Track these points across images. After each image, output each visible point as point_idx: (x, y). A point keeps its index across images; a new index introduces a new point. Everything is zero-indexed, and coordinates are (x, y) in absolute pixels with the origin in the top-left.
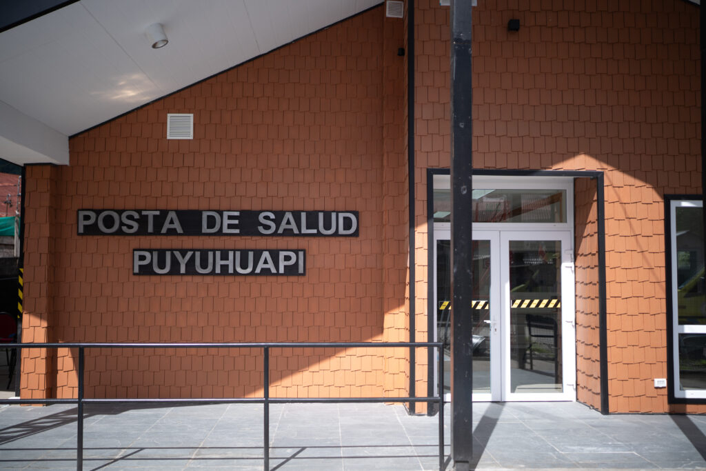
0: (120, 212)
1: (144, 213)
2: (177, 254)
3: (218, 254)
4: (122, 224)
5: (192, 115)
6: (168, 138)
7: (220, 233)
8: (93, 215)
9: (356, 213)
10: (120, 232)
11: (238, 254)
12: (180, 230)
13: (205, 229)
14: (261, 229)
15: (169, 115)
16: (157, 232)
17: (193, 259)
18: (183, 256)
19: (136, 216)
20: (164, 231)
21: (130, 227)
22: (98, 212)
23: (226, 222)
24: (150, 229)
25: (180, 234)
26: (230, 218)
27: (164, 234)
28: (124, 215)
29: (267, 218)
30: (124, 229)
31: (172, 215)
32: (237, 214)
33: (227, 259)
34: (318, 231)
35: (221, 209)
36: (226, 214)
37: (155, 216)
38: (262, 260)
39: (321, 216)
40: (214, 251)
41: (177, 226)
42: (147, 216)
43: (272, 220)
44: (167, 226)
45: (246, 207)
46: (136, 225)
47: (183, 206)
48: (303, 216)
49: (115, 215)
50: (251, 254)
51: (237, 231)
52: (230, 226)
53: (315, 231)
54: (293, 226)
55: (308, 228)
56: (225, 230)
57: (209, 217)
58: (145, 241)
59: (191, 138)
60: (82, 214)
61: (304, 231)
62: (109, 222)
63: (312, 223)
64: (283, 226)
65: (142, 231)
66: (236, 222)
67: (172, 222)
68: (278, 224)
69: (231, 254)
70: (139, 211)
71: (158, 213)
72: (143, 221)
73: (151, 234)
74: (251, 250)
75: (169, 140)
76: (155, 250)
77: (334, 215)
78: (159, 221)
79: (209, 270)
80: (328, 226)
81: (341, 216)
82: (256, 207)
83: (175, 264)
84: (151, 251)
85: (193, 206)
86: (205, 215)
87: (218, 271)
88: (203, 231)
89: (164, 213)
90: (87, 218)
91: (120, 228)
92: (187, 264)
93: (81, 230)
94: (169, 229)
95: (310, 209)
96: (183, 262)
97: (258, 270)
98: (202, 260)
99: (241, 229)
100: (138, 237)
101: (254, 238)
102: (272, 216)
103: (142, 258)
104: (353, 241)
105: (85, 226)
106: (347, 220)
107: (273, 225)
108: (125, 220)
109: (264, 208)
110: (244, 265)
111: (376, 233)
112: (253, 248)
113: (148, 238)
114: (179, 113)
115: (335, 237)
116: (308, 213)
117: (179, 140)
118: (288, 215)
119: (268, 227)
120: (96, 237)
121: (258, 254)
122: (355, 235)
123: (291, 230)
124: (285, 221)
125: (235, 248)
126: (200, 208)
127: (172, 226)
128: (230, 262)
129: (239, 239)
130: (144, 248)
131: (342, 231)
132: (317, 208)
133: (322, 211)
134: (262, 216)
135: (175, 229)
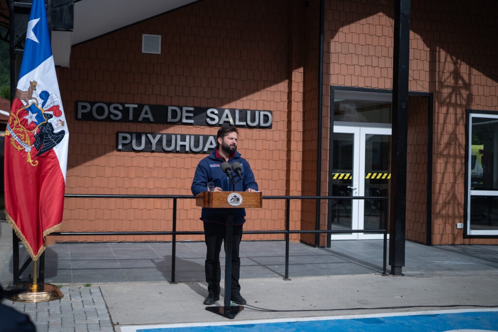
0: (109, 105)
1: (127, 105)
2: (150, 136)
3: (179, 137)
4: (110, 113)
5: (160, 36)
6: (143, 51)
7: (180, 123)
8: (89, 106)
9: (271, 112)
10: (108, 119)
11: (193, 137)
12: (152, 119)
13: (170, 119)
14: (208, 120)
15: (144, 35)
16: (136, 120)
17: (160, 141)
18: (154, 138)
19: (121, 108)
20: (140, 119)
21: (116, 115)
22: (92, 104)
23: (185, 114)
24: (131, 117)
25: (152, 123)
26: (187, 111)
27: (140, 122)
28: (112, 107)
29: (213, 113)
30: (112, 117)
31: (146, 108)
32: (192, 109)
33: (185, 141)
34: (247, 123)
35: (180, 105)
36: (185, 109)
37: (134, 108)
38: (209, 142)
39: (249, 113)
40: (176, 135)
41: (150, 116)
42: (128, 108)
43: (216, 114)
44: (143, 115)
45: (197, 105)
46: (120, 114)
47: (153, 102)
48: (237, 112)
49: (105, 106)
50: (201, 138)
51: (192, 121)
52: (187, 118)
53: (244, 123)
54: (231, 121)
55: (240, 121)
56: (184, 121)
57: (173, 110)
58: (124, 126)
59: (160, 53)
60: (80, 105)
61: (238, 123)
62: (100, 111)
63: (243, 118)
64: (224, 118)
65: (125, 119)
66: (192, 115)
67: (146, 113)
68: (220, 118)
69: (188, 138)
70: (123, 105)
71: (136, 106)
72: (125, 111)
73: (130, 121)
75: (143, 53)
76: (134, 133)
77: (257, 113)
78: (137, 112)
79: (173, 147)
80: (253, 120)
81: (262, 113)
82: (204, 105)
83: (148, 142)
84: (131, 134)
85: (160, 102)
86: (170, 108)
87: (178, 149)
88: (168, 121)
89: (141, 107)
90: (84, 107)
91: (108, 116)
92: (156, 144)
93: (80, 116)
94: (144, 118)
95: (241, 108)
96: (154, 142)
97: (206, 150)
98: (167, 141)
99: (194, 120)
100: (119, 123)
101: (202, 127)
102: (216, 112)
103: (125, 138)
104: (268, 131)
105: (82, 114)
106: (266, 116)
107: (216, 118)
108: (112, 110)
109: (209, 106)
110: (197, 145)
111: (283, 126)
112: (202, 134)
113: (127, 124)
114: (151, 34)
115: (257, 128)
116: (240, 111)
117: (150, 54)
118: (227, 112)
119: (213, 119)
120: (88, 122)
121: (206, 138)
122: (270, 127)
123: (229, 122)
124: (224, 115)
125: (190, 133)
126: (166, 104)
127: (146, 116)
128: (187, 143)
129: (192, 127)
130: (125, 131)
131: (262, 124)
132: (246, 107)
133: (249, 110)
134: (209, 111)
135: (149, 118)
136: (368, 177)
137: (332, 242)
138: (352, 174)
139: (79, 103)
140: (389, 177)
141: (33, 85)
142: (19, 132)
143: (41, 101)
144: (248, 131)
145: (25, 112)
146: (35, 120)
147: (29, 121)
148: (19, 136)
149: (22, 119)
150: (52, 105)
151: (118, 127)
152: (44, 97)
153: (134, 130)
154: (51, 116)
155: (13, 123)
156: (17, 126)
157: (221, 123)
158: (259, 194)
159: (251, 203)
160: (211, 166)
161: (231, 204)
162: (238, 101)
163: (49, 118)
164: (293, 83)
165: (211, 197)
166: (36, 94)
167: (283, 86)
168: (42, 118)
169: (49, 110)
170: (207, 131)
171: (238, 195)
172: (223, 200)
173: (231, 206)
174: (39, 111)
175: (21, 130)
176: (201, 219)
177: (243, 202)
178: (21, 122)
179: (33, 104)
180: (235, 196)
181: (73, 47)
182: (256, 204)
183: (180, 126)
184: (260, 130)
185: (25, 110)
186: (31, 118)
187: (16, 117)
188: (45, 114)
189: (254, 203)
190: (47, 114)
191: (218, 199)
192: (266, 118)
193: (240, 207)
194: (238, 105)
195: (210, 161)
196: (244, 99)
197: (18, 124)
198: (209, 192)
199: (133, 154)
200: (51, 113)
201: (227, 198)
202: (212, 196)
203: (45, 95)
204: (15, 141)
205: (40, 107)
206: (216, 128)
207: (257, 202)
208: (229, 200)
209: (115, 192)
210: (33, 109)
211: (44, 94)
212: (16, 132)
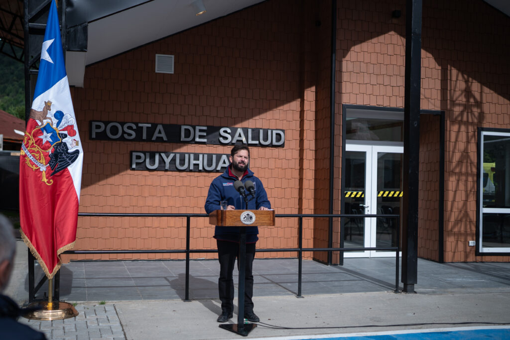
0: (122, 124)
1: (140, 125)
2: (163, 155)
3: (192, 156)
4: (124, 132)
5: (173, 56)
6: (156, 71)
7: (193, 142)
8: (102, 125)
9: (283, 131)
10: (122, 139)
11: (206, 156)
12: (165, 139)
13: (183, 138)
14: (221, 139)
15: (157, 55)
16: (149, 139)
17: (174, 160)
18: (168, 157)
19: (134, 127)
20: (154, 138)
21: (130, 135)
22: (106, 123)
23: (198, 133)
24: (144, 137)
25: (165, 142)
26: (201, 131)
27: (153, 141)
28: (125, 126)
29: (226, 132)
30: (126, 136)
31: (160, 127)
32: (205, 128)
33: (198, 160)
34: (259, 142)
35: (193, 124)
36: (198, 128)
37: (148, 128)
38: (222, 161)
39: (261, 131)
40: (189, 154)
41: (163, 135)
42: (142, 128)
43: (229, 133)
44: (156, 135)
45: (210, 124)
46: (134, 134)
47: (167, 122)
48: (250, 131)
49: (119, 126)
50: (214, 157)
51: (205, 140)
52: (200, 137)
53: (257, 142)
54: (244, 139)
55: (253, 139)
56: (197, 140)
57: (185, 129)
58: (139, 146)
59: (173, 73)
60: (94, 124)
61: (250, 142)
62: (114, 130)
63: (256, 137)
64: (237, 137)
65: (139, 138)
66: (205, 134)
67: (160, 132)
68: (233, 137)
69: (201, 156)
70: (136, 124)
71: (150, 125)
72: (139, 131)
73: (144, 141)
74: (214, 154)
75: (156, 73)
76: (148, 152)
77: (269, 132)
78: (151, 131)
79: (186, 166)
80: (266, 139)
81: (274, 132)
82: (216, 124)
83: (162, 161)
84: (145, 153)
85: (173, 122)
86: (183, 128)
87: (192, 168)
88: (181, 140)
89: (154, 126)
90: (98, 127)
91: (122, 136)
92: (170, 163)
93: (94, 136)
94: (157, 138)
95: (254, 127)
96: (168, 161)
97: (219, 168)
98: (180, 160)
99: (208, 139)
100: (134, 142)
101: (215, 146)
102: (229, 131)
103: (138, 157)
104: (281, 150)
105: (97, 133)
106: (278, 135)
107: (229, 137)
108: (126, 130)
109: (222, 125)
110: (210, 164)
111: (295, 145)
112: (215, 153)
113: (141, 143)
114: (164, 54)
115: (269, 147)
116: (253, 130)
117: (164, 74)
118: (240, 131)
119: (226, 138)
120: (102, 141)
121: (219, 157)
122: (282, 146)
123: (242, 141)
124: (237, 134)
125: (203, 152)
126: (179, 123)
127: (160, 135)
128: (200, 162)
129: (205, 146)
130: (138, 150)
131: (275, 143)
132: (258, 126)
133: (261, 129)
134: (222, 130)
135: (162, 138)
136: (380, 195)
137: (344, 259)
138: (364, 193)
139: (93, 122)
140: (401, 195)
141: (48, 106)
142: (34, 152)
143: (55, 121)
144: (261, 149)
145: (40, 132)
146: (50, 140)
147: (44, 141)
148: (34, 156)
149: (37, 139)
150: (66, 125)
151: (132, 146)
152: (59, 117)
153: (148, 150)
154: (66, 136)
155: (28, 143)
156: (32, 146)
157: (234, 141)
158: (272, 212)
159: (264, 221)
160: (225, 184)
161: (244, 222)
162: (251, 120)
163: (64, 138)
164: (306, 102)
165: (224, 215)
166: (51, 114)
167: (295, 105)
168: (57, 137)
169: (63, 130)
170: (220, 150)
171: (251, 213)
172: (236, 219)
173: (244, 224)
174: (53, 131)
175: (36, 149)
176: (214, 237)
177: (256, 220)
178: (36, 142)
179: (48, 124)
180: (248, 214)
181: (87, 67)
182: (269, 222)
183: (193, 145)
184: (273, 148)
185: (39, 130)
186: (46, 137)
187: (31, 137)
188: (59, 134)
189: (267, 222)
190: (62, 134)
191: (231, 217)
192: (278, 136)
193: (253, 225)
194: (251, 124)
195: (223, 180)
196: (257, 118)
197: (33, 144)
198: (221, 211)
199: (146, 173)
200: (66, 132)
201: (240, 216)
202: (226, 214)
203: (59, 115)
204: (30, 161)
205: (54, 126)
206: (228, 146)
207: (270, 220)
208: (242, 218)
209: (130, 211)
210: (48, 129)
211: (58, 114)
212: (31, 152)
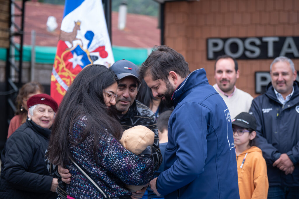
0: (243, 39)
1: (265, 39)
4: (245, 49)
8: (220, 43)
12: (296, 54)
19: (258, 42)
21: (253, 52)
22: (225, 40)
24: (271, 53)
25: (297, 58)
28: (247, 42)
30: (248, 54)
31: (290, 41)
37: (274, 42)
41: (294, 50)
42: (267, 42)
44: (285, 49)
46: (258, 51)
49: (240, 42)
60: (211, 42)
62: (234, 47)
65: (264, 55)
67: (289, 47)
70: (260, 38)
71: (276, 39)
72: (264, 46)
73: (270, 58)
89: (282, 39)
90: (216, 45)
91: (244, 54)
100: (259, 61)
103: (263, 79)
108: (249, 47)
127: (290, 50)
130: (264, 70)
135: (292, 54)
142: (64, 77)
145: (70, 55)
146: (81, 64)
148: (64, 81)
149: (67, 63)
150: (97, 46)
152: (89, 37)
154: (97, 58)
155: (58, 67)
156: (63, 71)
163: (95, 60)
166: (81, 34)
168: (88, 60)
174: (84, 54)
175: (66, 74)
178: (67, 66)
179: (78, 46)
185: (69, 53)
186: (76, 60)
187: (61, 60)
188: (90, 56)
190: (93, 56)
197: (63, 68)
200: (97, 54)
203: (90, 35)
204: (61, 87)
205: (85, 48)
211: (88, 34)
212: (61, 76)
